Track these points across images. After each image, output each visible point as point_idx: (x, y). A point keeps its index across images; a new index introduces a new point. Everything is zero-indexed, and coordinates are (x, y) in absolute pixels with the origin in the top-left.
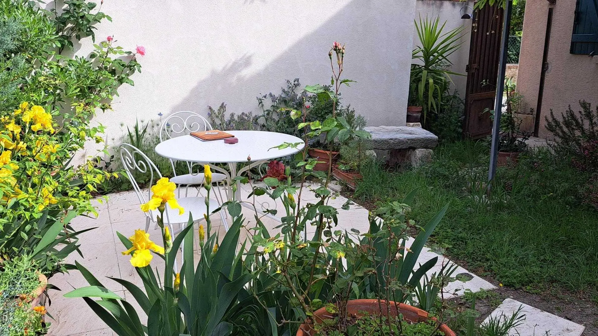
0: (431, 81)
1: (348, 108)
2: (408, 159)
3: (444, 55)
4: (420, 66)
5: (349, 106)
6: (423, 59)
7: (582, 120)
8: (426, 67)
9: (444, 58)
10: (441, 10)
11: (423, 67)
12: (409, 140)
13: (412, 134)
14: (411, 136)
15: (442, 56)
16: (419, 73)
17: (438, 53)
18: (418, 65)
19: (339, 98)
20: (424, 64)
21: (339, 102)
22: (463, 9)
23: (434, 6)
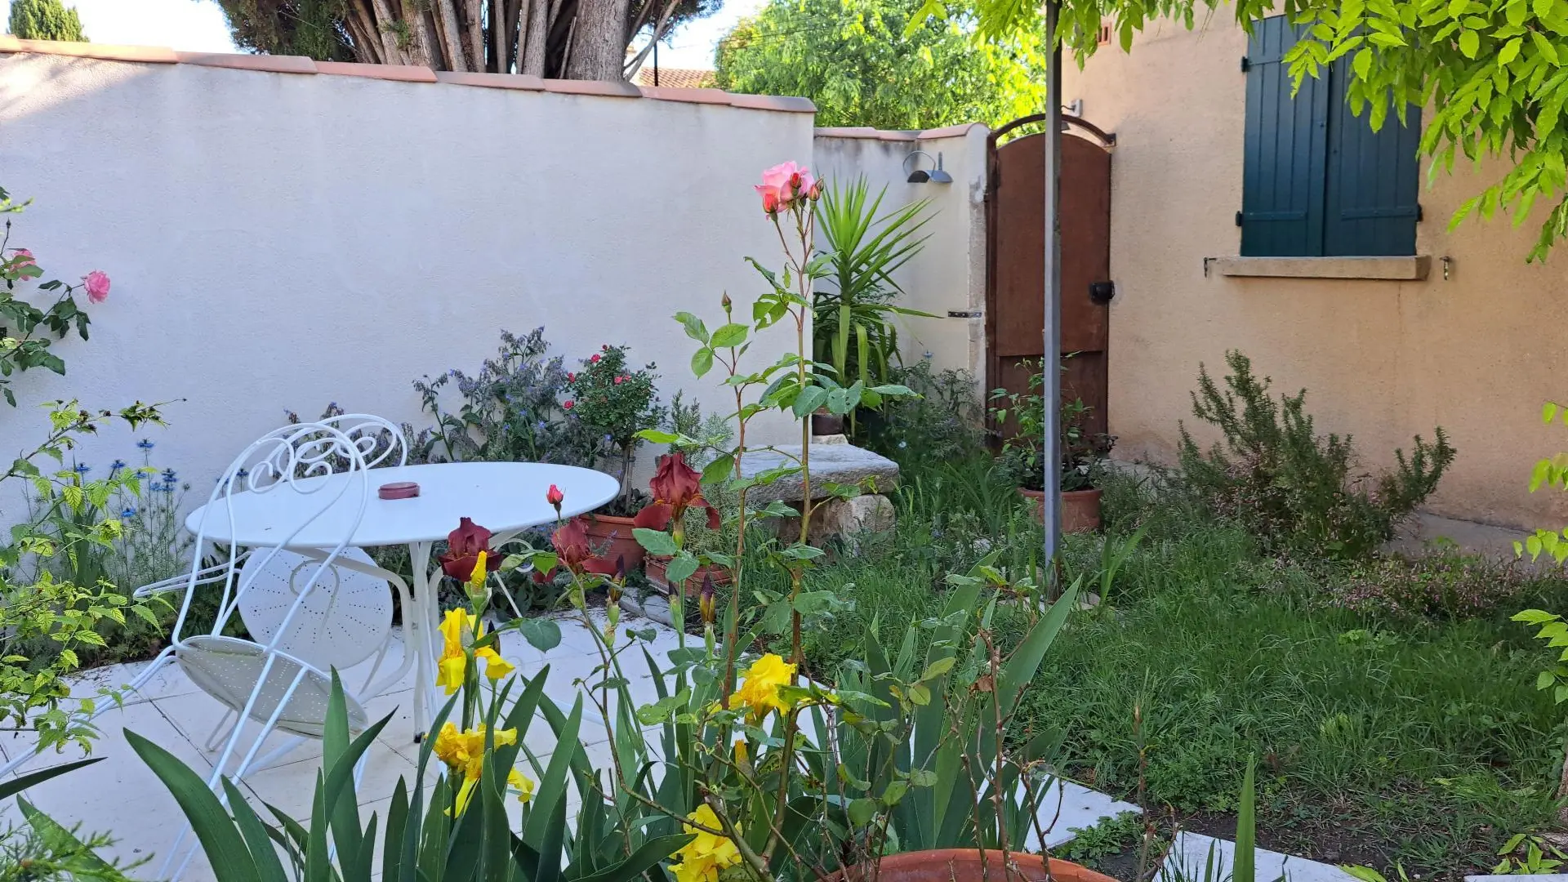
0: (861, 331)
1: (678, 399)
2: (830, 524)
3: (884, 269)
4: (830, 297)
5: (680, 394)
6: (836, 279)
7: (1230, 400)
8: (846, 297)
9: (884, 276)
10: (858, 162)
11: (836, 297)
12: (831, 474)
13: (835, 461)
14: (833, 464)
15: (879, 272)
16: (827, 314)
17: (869, 265)
18: (825, 295)
19: (650, 377)
20: (838, 292)
21: (652, 387)
22: (909, 160)
23: (842, 154)
